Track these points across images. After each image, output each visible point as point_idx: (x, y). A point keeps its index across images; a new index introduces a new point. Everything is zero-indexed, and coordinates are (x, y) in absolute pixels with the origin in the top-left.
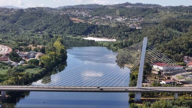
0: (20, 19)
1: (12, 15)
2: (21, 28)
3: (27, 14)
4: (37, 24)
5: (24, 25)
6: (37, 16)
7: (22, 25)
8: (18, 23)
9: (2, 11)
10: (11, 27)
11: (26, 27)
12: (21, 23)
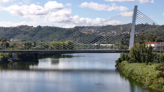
0: (39, 33)
1: (31, 30)
2: (39, 40)
3: (44, 29)
4: (53, 37)
5: (41, 38)
6: (53, 31)
7: (40, 38)
8: (36, 36)
9: (23, 28)
10: (30, 39)
11: (43, 39)
12: (39, 36)
